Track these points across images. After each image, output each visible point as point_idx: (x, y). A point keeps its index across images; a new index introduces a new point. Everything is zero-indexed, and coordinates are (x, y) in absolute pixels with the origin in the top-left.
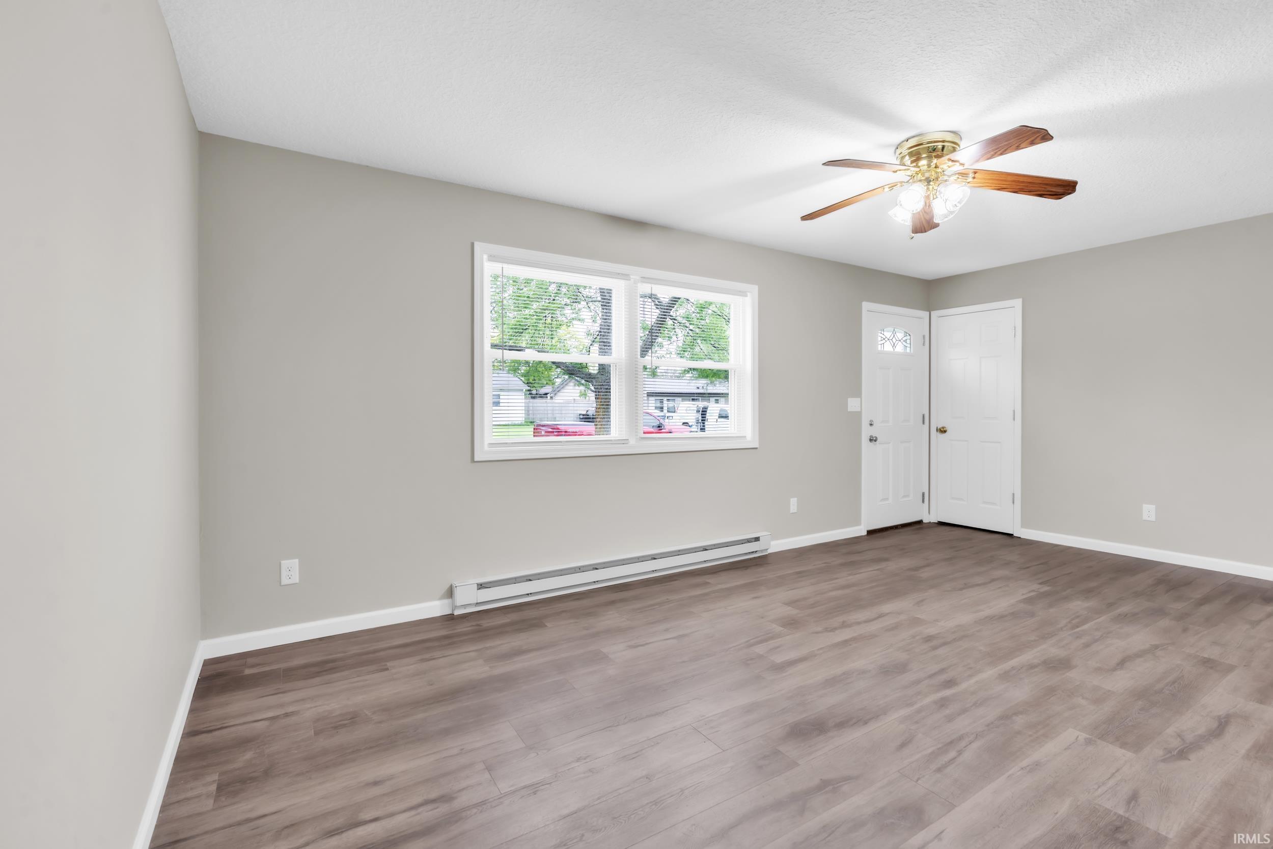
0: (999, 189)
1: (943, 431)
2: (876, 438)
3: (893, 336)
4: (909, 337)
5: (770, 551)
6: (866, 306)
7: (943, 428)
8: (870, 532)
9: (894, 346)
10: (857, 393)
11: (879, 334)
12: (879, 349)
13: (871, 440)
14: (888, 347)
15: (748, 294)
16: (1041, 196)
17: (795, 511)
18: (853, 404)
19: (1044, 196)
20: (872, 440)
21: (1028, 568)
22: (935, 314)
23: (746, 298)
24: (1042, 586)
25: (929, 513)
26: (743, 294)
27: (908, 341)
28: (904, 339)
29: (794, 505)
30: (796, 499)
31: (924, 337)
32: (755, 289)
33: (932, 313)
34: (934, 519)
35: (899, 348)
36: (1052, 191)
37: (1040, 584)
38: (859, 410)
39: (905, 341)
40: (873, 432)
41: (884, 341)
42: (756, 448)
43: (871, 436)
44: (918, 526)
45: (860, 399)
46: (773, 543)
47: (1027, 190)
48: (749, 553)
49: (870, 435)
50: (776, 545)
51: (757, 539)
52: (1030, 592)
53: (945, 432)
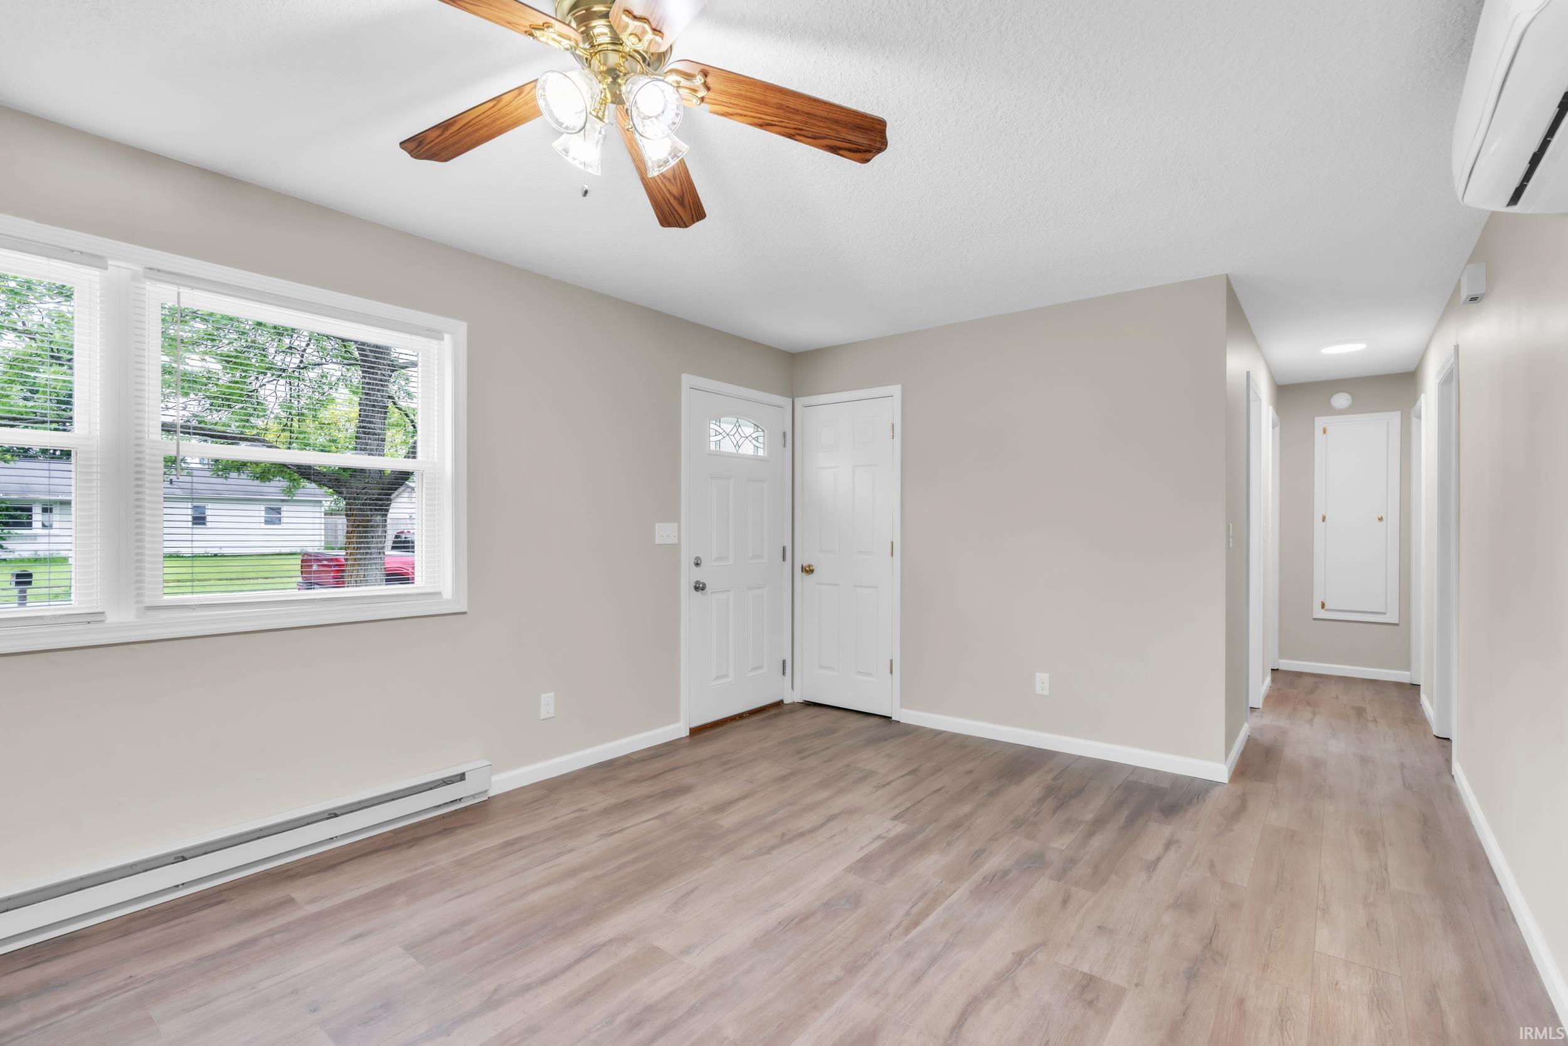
0: (761, 126)
1: (808, 570)
2: (704, 585)
3: (735, 430)
4: (762, 434)
5: (492, 793)
6: (688, 380)
7: (809, 566)
8: (695, 732)
9: (738, 446)
10: (672, 514)
11: (712, 426)
12: (713, 447)
13: (696, 588)
14: (727, 447)
15: (447, 337)
16: (834, 150)
17: (552, 714)
18: (664, 533)
19: (841, 152)
20: (699, 587)
21: (888, 784)
22: (800, 402)
23: (442, 342)
24: (896, 822)
25: (792, 688)
26: (435, 334)
27: (761, 439)
28: (754, 435)
29: (547, 704)
30: (553, 693)
31: (784, 434)
32: (462, 327)
33: (796, 400)
34: (798, 698)
35: (747, 449)
36: (849, 142)
37: (894, 818)
38: (675, 541)
39: (756, 439)
40: (699, 575)
41: (720, 437)
42: (465, 613)
43: (697, 582)
44: (774, 711)
45: (677, 524)
46: (494, 778)
47: (810, 134)
48: (446, 804)
49: (696, 580)
50: (503, 782)
51: (462, 777)
52: (874, 840)
53: (812, 571)
